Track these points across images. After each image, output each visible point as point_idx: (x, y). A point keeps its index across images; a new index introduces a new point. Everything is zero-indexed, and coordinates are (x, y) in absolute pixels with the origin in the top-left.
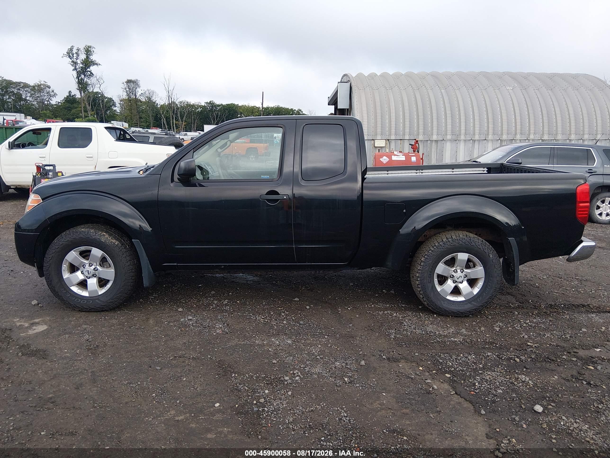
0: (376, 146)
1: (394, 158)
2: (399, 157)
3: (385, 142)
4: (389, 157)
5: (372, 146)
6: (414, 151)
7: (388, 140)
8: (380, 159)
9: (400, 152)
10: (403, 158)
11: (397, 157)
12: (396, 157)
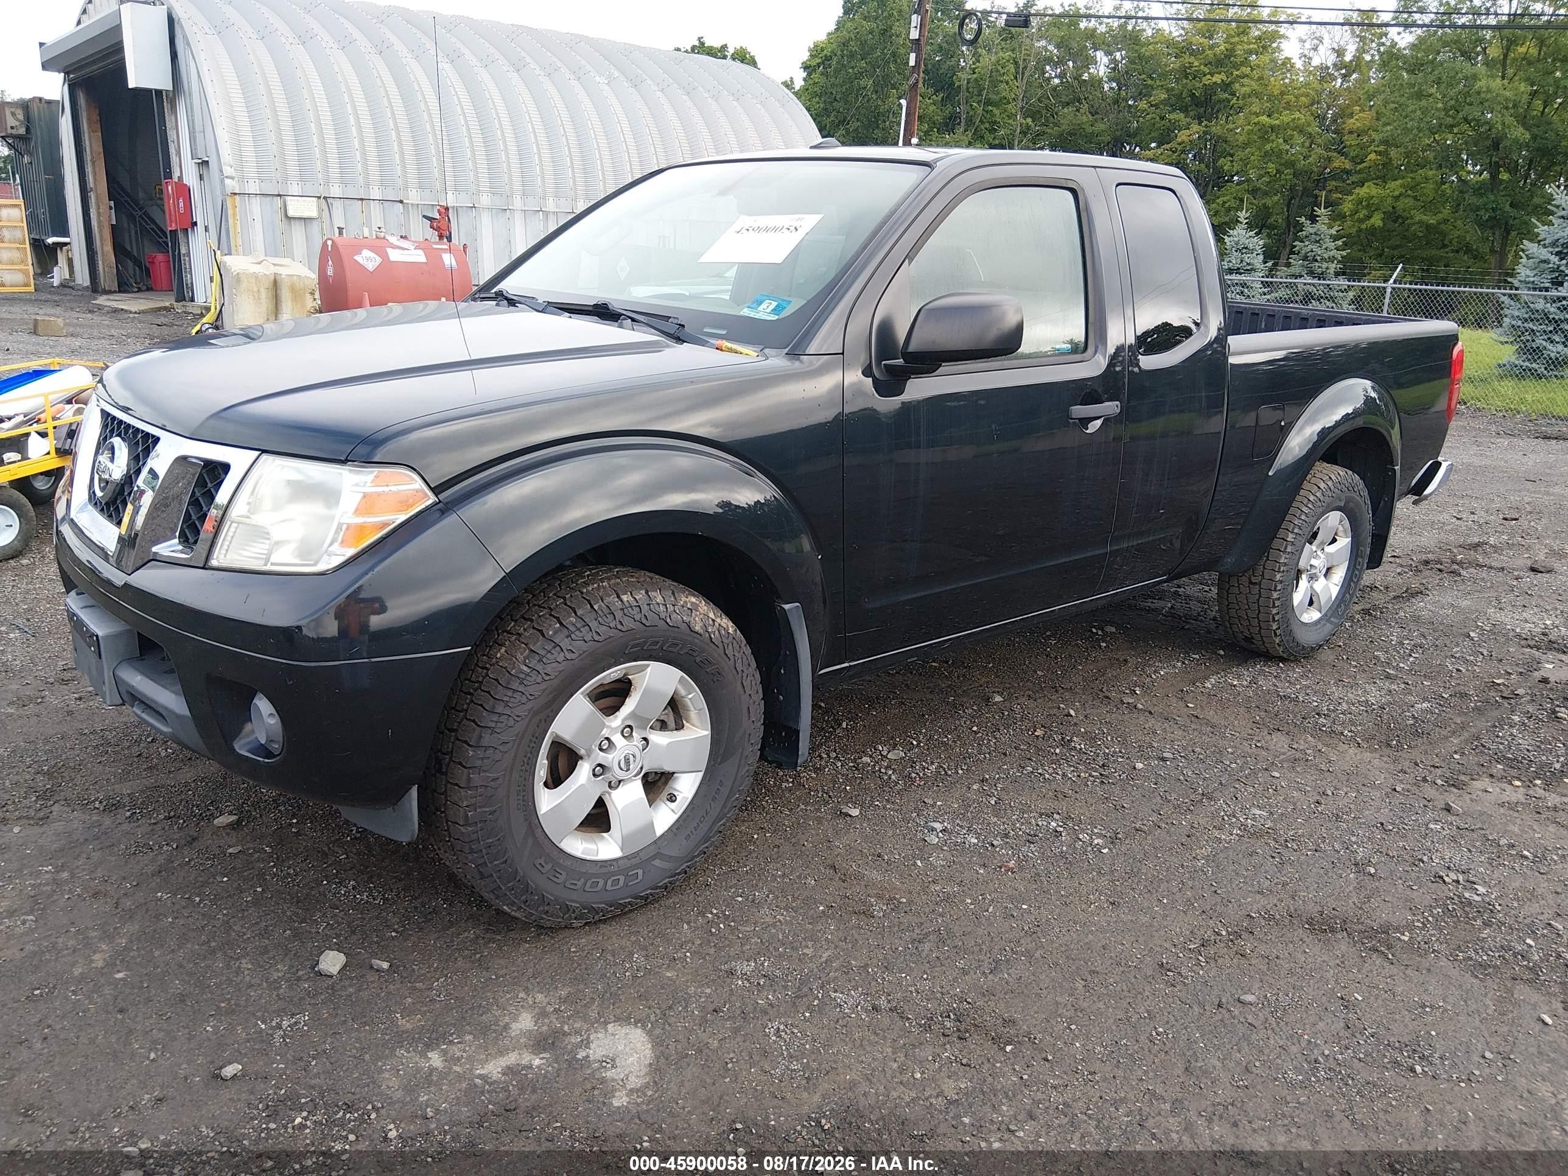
0: (291, 213)
1: (394, 255)
2: (406, 252)
3: (315, 204)
4: (381, 251)
5: (279, 216)
6: (441, 237)
7: (325, 198)
8: (356, 258)
9: (401, 237)
10: (419, 257)
11: (401, 252)
12: (397, 251)
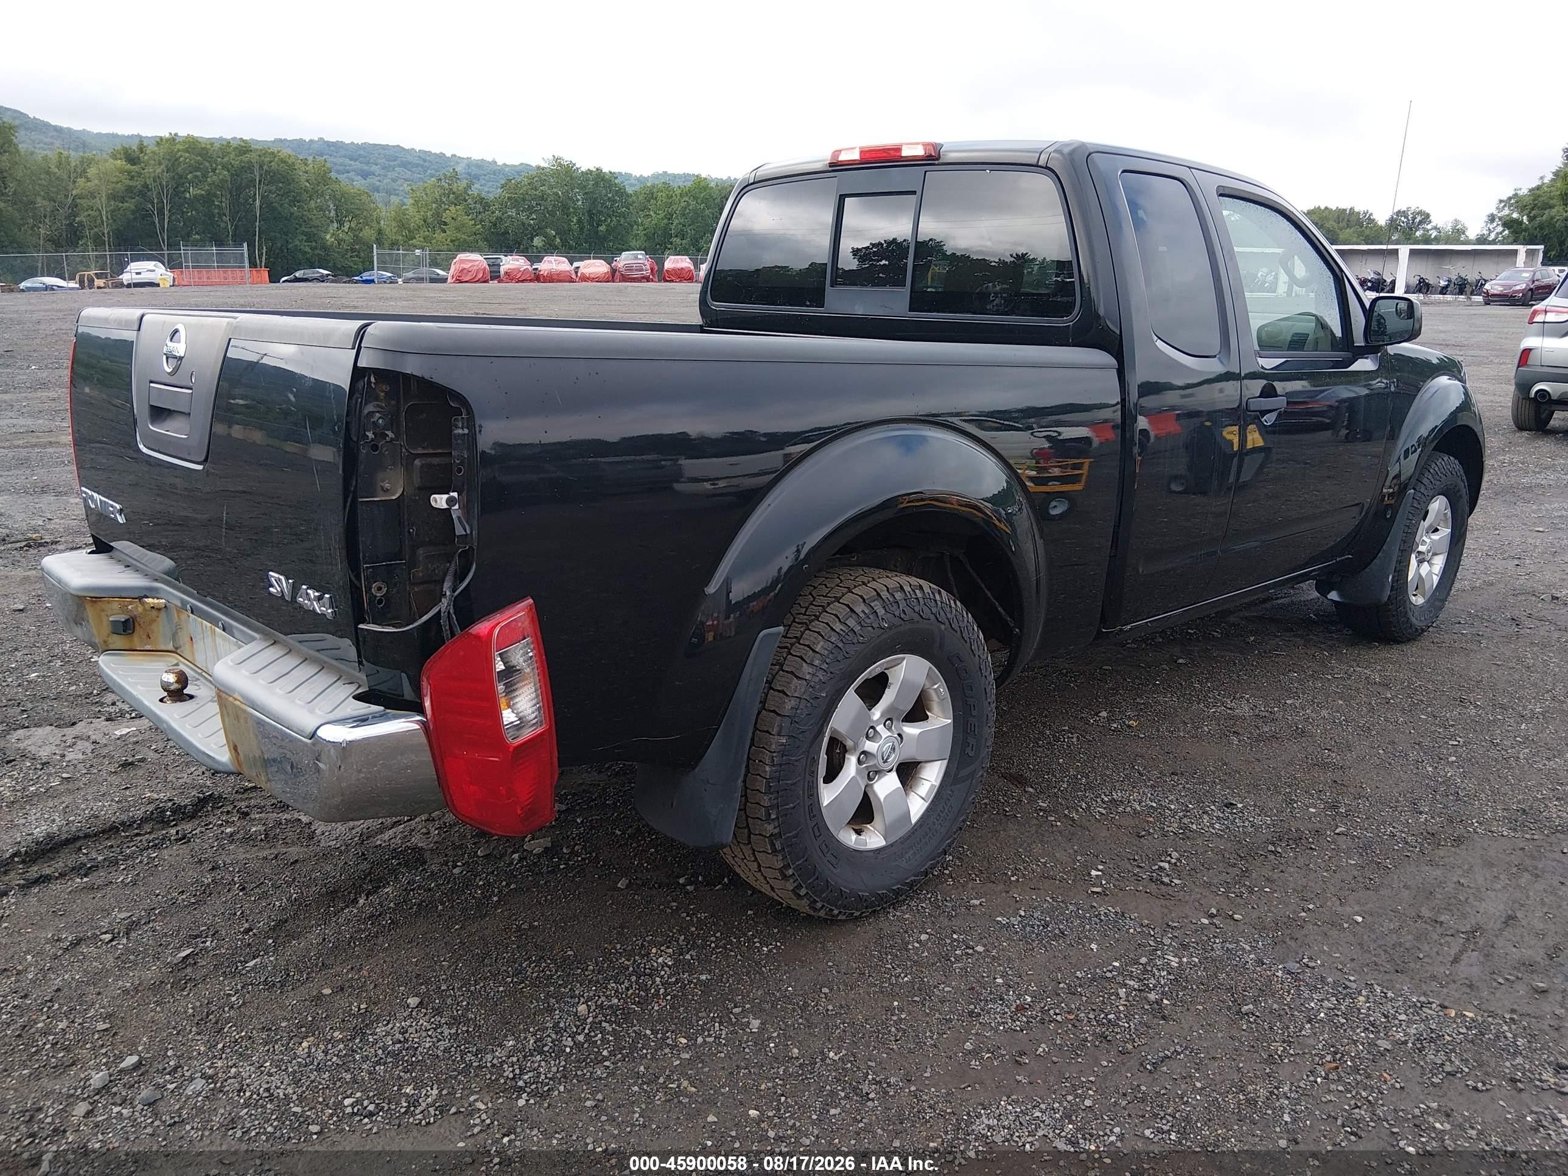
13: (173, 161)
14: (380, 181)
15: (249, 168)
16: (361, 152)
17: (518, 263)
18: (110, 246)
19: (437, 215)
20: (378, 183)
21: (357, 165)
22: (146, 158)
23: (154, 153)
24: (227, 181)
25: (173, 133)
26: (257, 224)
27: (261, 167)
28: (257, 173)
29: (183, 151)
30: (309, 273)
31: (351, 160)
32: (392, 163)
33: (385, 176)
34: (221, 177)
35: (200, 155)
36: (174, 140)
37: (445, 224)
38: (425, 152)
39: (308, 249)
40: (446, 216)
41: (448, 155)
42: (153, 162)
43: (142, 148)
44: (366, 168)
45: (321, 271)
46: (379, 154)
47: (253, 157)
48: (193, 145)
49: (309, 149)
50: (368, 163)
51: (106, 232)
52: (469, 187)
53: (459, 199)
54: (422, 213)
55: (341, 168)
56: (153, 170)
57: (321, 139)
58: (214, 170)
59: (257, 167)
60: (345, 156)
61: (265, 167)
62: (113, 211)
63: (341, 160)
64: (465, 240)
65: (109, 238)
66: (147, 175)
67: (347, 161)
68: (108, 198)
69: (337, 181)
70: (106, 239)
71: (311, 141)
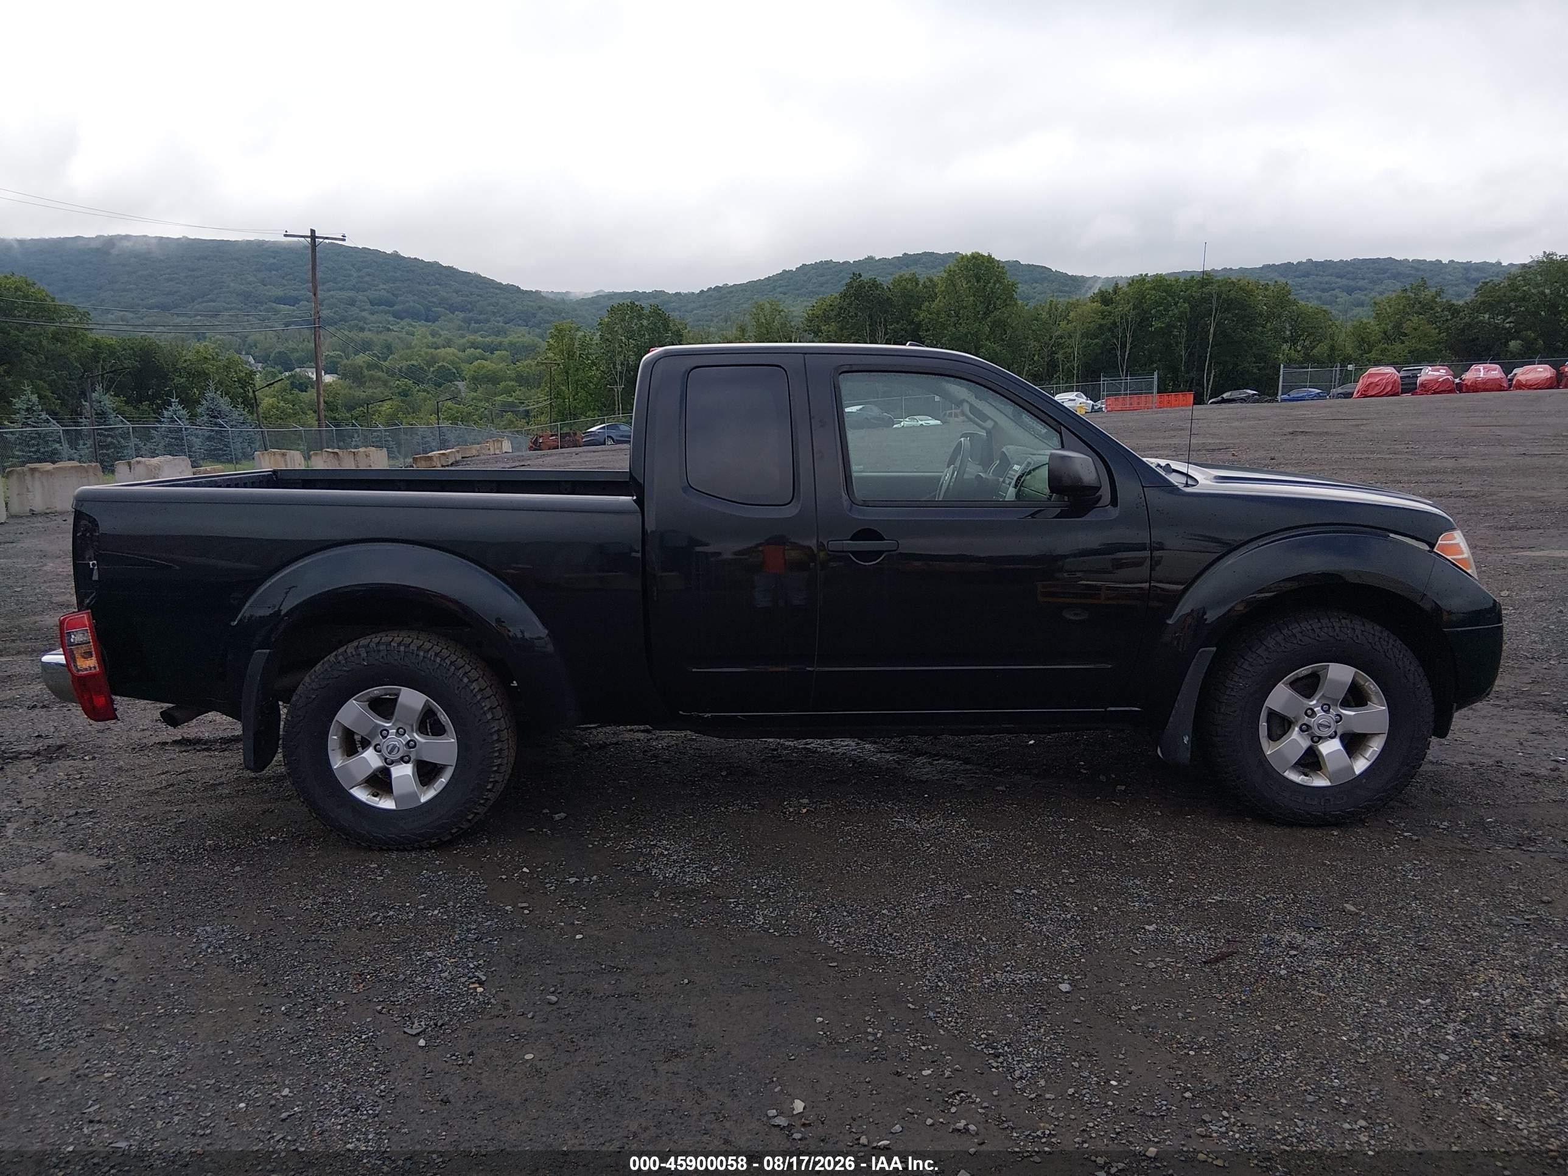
13: (1141, 297)
14: (1366, 295)
15: (1206, 299)
16: (1350, 269)
17: (1438, 373)
18: (1077, 377)
19: (1398, 326)
20: (1363, 297)
21: (1344, 282)
22: (1118, 298)
23: (1125, 293)
24: (1186, 313)
25: (1144, 274)
26: (1209, 350)
27: (1219, 297)
28: (1214, 302)
29: (1150, 289)
30: (1236, 394)
31: (1338, 277)
32: (1380, 276)
33: (1372, 290)
34: (1181, 309)
35: (1166, 291)
36: (1144, 280)
37: (1406, 335)
38: (1419, 261)
39: (1255, 370)
40: (1407, 327)
41: (1445, 261)
42: (1122, 301)
43: (1116, 289)
44: (1352, 283)
45: (1249, 391)
46: (1369, 268)
47: (1213, 289)
48: (1160, 283)
49: (1296, 272)
50: (1354, 279)
51: (1076, 365)
52: (1438, 294)
53: (1426, 308)
54: (1383, 325)
55: (1326, 286)
56: (1123, 308)
57: (1310, 260)
58: (1176, 304)
59: (1215, 296)
60: (1331, 275)
61: (1224, 296)
62: (1085, 347)
63: (1327, 279)
64: (1425, 350)
65: (1078, 373)
66: (1116, 314)
67: (1333, 279)
68: (1082, 336)
69: (1295, 303)
70: (1075, 372)
71: (1299, 263)
